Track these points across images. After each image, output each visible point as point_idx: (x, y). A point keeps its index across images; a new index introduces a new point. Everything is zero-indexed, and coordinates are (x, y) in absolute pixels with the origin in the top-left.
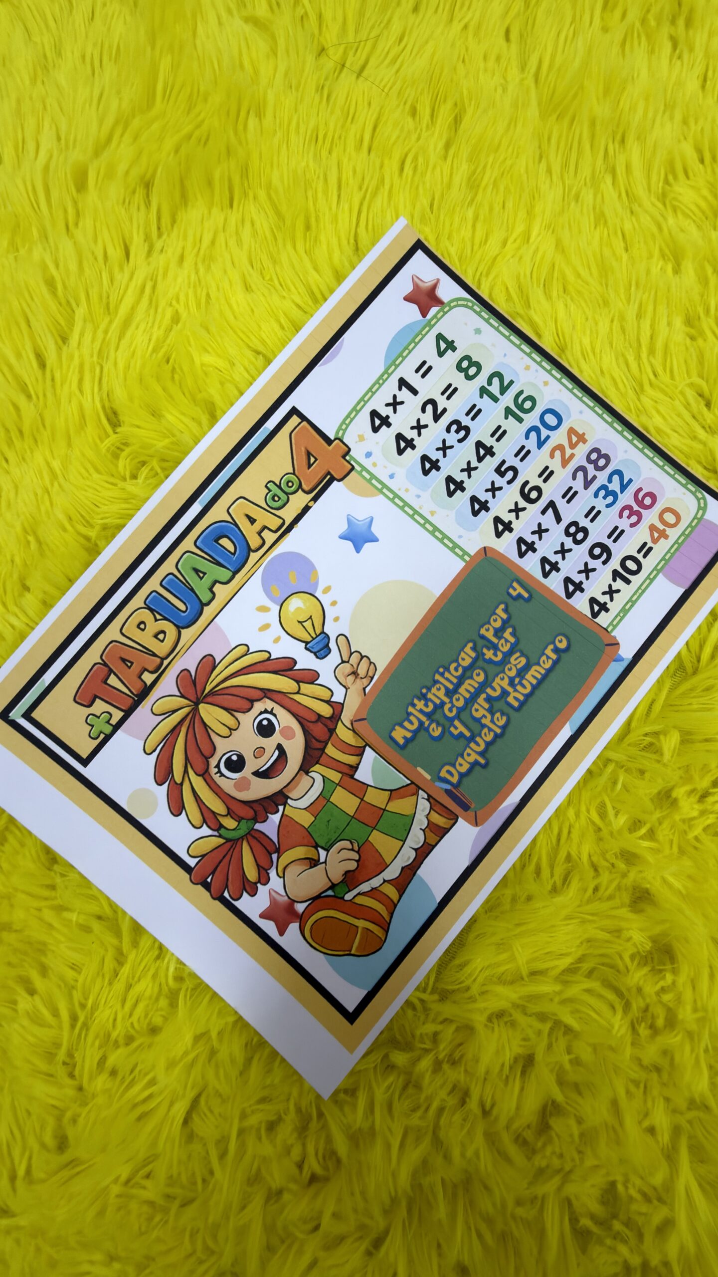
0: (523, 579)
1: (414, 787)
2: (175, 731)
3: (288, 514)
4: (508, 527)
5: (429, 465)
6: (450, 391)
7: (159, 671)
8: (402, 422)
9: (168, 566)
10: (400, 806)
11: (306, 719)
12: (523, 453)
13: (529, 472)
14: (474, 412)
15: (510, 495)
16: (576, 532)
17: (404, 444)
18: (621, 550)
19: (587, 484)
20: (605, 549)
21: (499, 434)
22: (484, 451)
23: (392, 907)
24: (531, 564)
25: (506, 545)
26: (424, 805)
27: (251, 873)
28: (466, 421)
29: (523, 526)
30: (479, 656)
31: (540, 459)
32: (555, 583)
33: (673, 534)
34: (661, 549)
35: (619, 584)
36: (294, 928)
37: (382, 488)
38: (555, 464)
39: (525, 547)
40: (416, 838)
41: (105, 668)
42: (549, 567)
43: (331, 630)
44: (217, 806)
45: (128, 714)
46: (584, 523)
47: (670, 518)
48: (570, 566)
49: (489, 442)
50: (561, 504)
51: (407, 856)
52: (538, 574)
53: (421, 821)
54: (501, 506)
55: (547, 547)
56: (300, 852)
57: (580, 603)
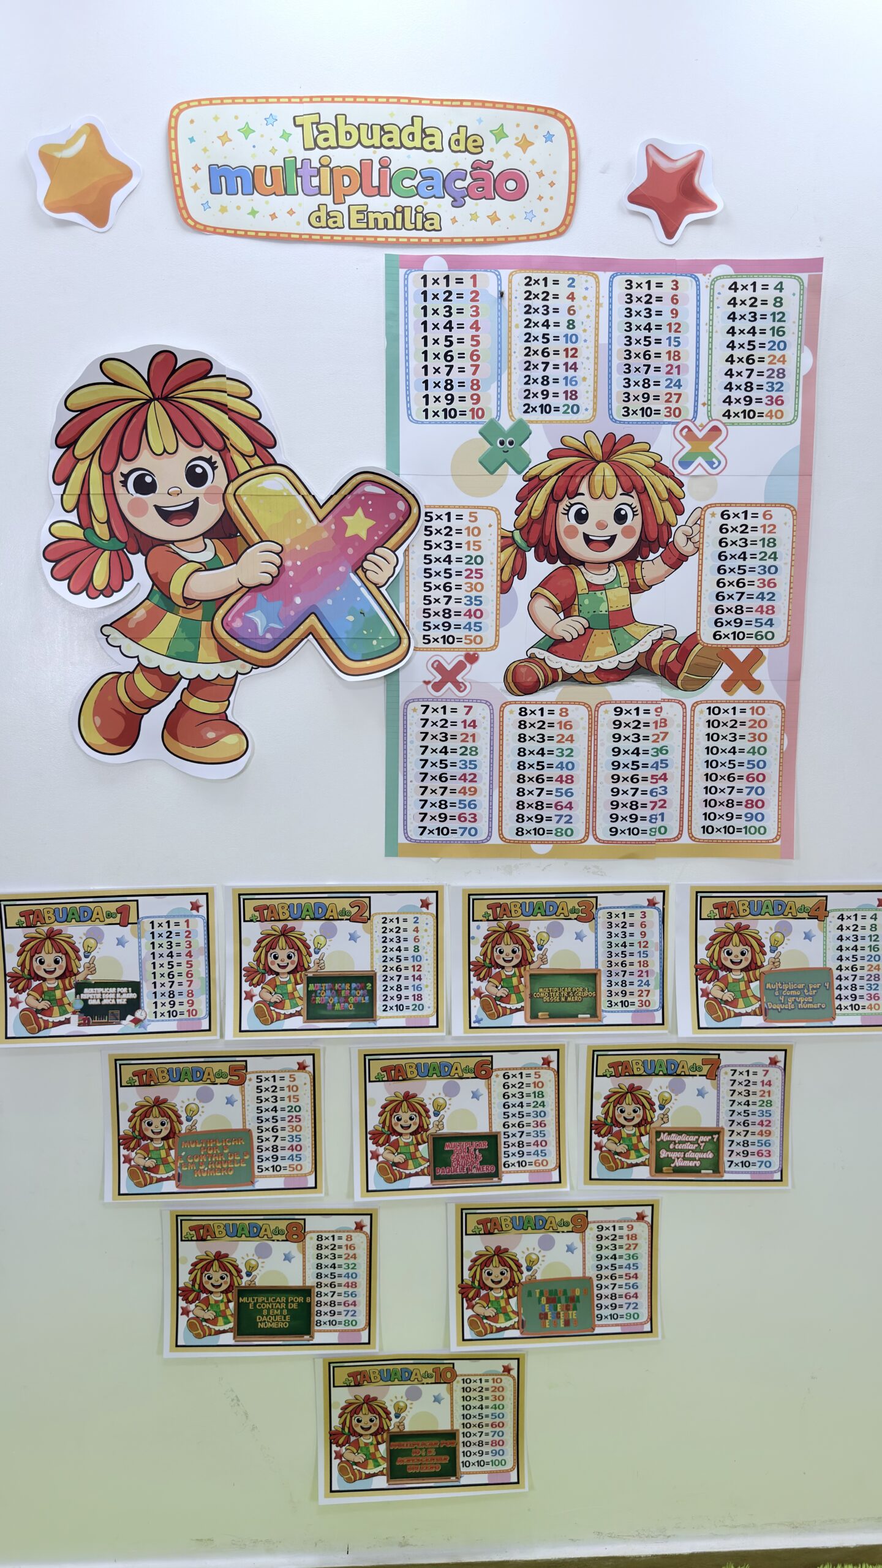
0: (831, 984)
1: (760, 1000)
2: (725, 933)
3: (799, 915)
4: (841, 970)
5: (840, 938)
6: (863, 928)
7: (736, 917)
8: (845, 923)
9: (763, 899)
10: (752, 1000)
11: (754, 961)
12: (863, 958)
13: (859, 964)
14: (863, 938)
15: (850, 964)
16: (854, 987)
17: (841, 928)
18: (858, 1001)
19: (868, 980)
20: (856, 998)
21: (863, 949)
22: (855, 948)
23: (730, 1017)
24: (836, 983)
25: (836, 973)
26: (757, 1005)
27: (708, 978)
28: (859, 938)
29: (844, 973)
30: (803, 989)
31: (865, 963)
32: (837, 992)
33: (874, 1011)
34: (867, 1011)
35: (850, 1008)
36: (705, 999)
37: (825, 932)
38: (866, 968)
39: (840, 978)
40: (749, 1010)
41: (726, 905)
42: (840, 988)
43: (780, 949)
44: (716, 957)
45: (720, 919)
46: (858, 987)
47: (877, 1007)
48: (844, 993)
49: (859, 948)
50: (858, 978)
51: (743, 1011)
52: (835, 987)
53: (753, 1008)
54: (844, 964)
55: (844, 983)
56: (722, 985)
57: (837, 1003)
